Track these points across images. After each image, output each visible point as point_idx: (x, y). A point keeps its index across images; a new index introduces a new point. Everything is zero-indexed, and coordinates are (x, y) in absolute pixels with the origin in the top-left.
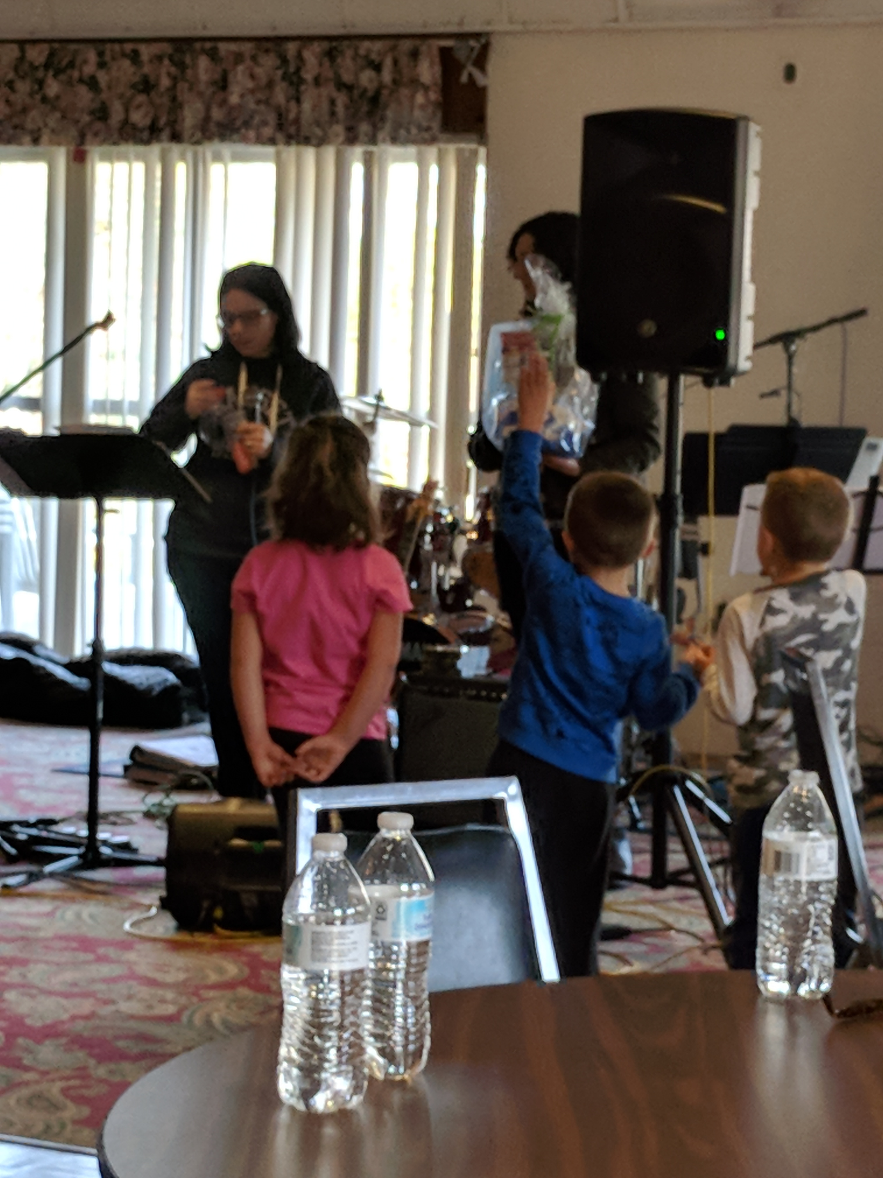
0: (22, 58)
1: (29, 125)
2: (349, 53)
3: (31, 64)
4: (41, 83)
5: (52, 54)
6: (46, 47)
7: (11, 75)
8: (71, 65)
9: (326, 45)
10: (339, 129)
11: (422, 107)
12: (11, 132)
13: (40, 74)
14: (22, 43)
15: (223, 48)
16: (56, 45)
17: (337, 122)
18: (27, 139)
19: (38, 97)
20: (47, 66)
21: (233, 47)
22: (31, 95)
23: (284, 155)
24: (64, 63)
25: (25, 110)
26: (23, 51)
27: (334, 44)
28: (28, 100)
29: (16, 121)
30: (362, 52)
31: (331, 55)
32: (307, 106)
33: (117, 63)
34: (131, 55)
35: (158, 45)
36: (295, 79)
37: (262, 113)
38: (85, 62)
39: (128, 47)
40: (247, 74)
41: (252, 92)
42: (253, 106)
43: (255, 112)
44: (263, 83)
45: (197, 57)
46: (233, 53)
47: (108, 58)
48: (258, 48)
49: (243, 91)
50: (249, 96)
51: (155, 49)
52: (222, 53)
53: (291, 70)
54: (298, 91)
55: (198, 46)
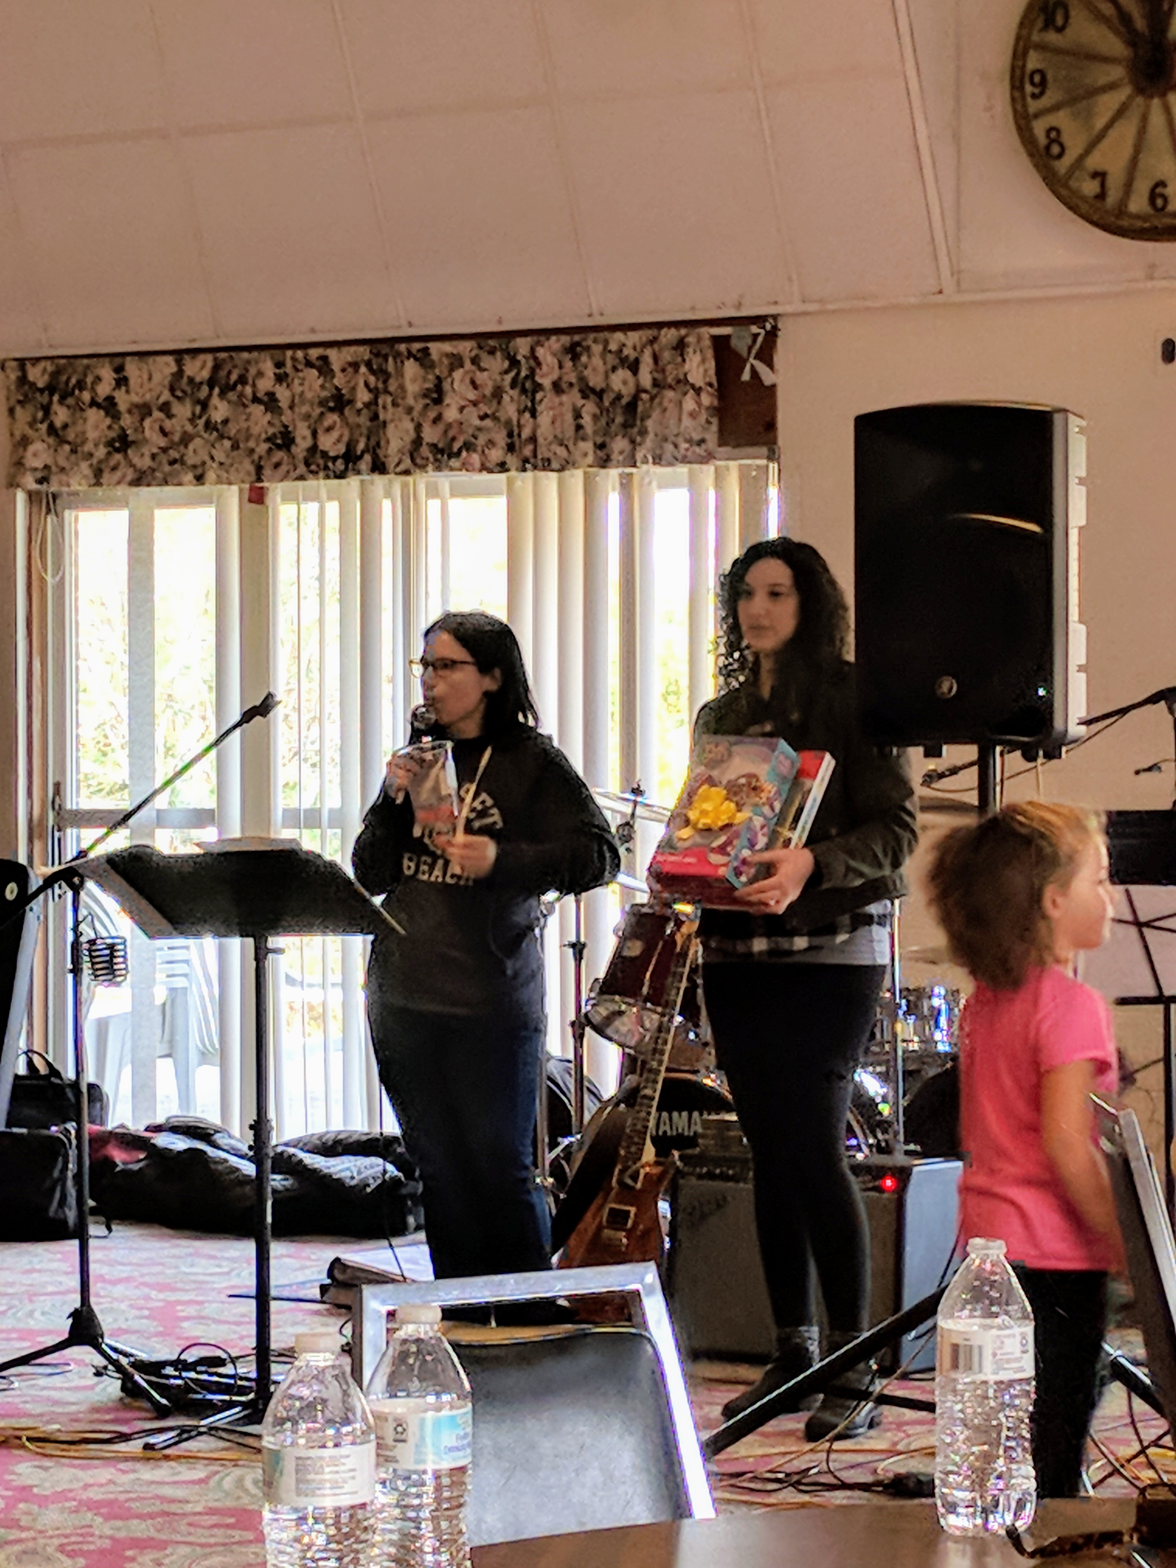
0: (180, 373)
1: (191, 459)
2: (597, 349)
3: (191, 380)
4: (204, 405)
5: (217, 367)
6: (209, 359)
7: (166, 396)
8: (242, 380)
9: (566, 340)
10: (587, 446)
11: (693, 415)
12: (167, 468)
13: (204, 391)
14: (179, 354)
15: (435, 348)
16: (223, 355)
17: (584, 439)
18: (189, 477)
19: (201, 422)
20: (211, 383)
21: (447, 347)
22: (192, 420)
23: (519, 483)
24: (234, 377)
25: (186, 439)
26: (179, 363)
27: (577, 338)
28: (189, 428)
29: (174, 454)
30: (613, 347)
31: (573, 352)
32: (544, 419)
33: (301, 374)
34: (318, 363)
35: (353, 349)
36: (528, 385)
37: (488, 430)
38: (260, 374)
39: (314, 353)
40: (468, 381)
41: (475, 404)
42: (477, 422)
43: (479, 429)
44: (488, 391)
45: (402, 362)
46: (447, 355)
47: (289, 368)
48: (480, 347)
49: (463, 403)
50: (470, 409)
51: (348, 354)
52: (435, 356)
53: (523, 373)
54: (533, 401)
55: (403, 347)
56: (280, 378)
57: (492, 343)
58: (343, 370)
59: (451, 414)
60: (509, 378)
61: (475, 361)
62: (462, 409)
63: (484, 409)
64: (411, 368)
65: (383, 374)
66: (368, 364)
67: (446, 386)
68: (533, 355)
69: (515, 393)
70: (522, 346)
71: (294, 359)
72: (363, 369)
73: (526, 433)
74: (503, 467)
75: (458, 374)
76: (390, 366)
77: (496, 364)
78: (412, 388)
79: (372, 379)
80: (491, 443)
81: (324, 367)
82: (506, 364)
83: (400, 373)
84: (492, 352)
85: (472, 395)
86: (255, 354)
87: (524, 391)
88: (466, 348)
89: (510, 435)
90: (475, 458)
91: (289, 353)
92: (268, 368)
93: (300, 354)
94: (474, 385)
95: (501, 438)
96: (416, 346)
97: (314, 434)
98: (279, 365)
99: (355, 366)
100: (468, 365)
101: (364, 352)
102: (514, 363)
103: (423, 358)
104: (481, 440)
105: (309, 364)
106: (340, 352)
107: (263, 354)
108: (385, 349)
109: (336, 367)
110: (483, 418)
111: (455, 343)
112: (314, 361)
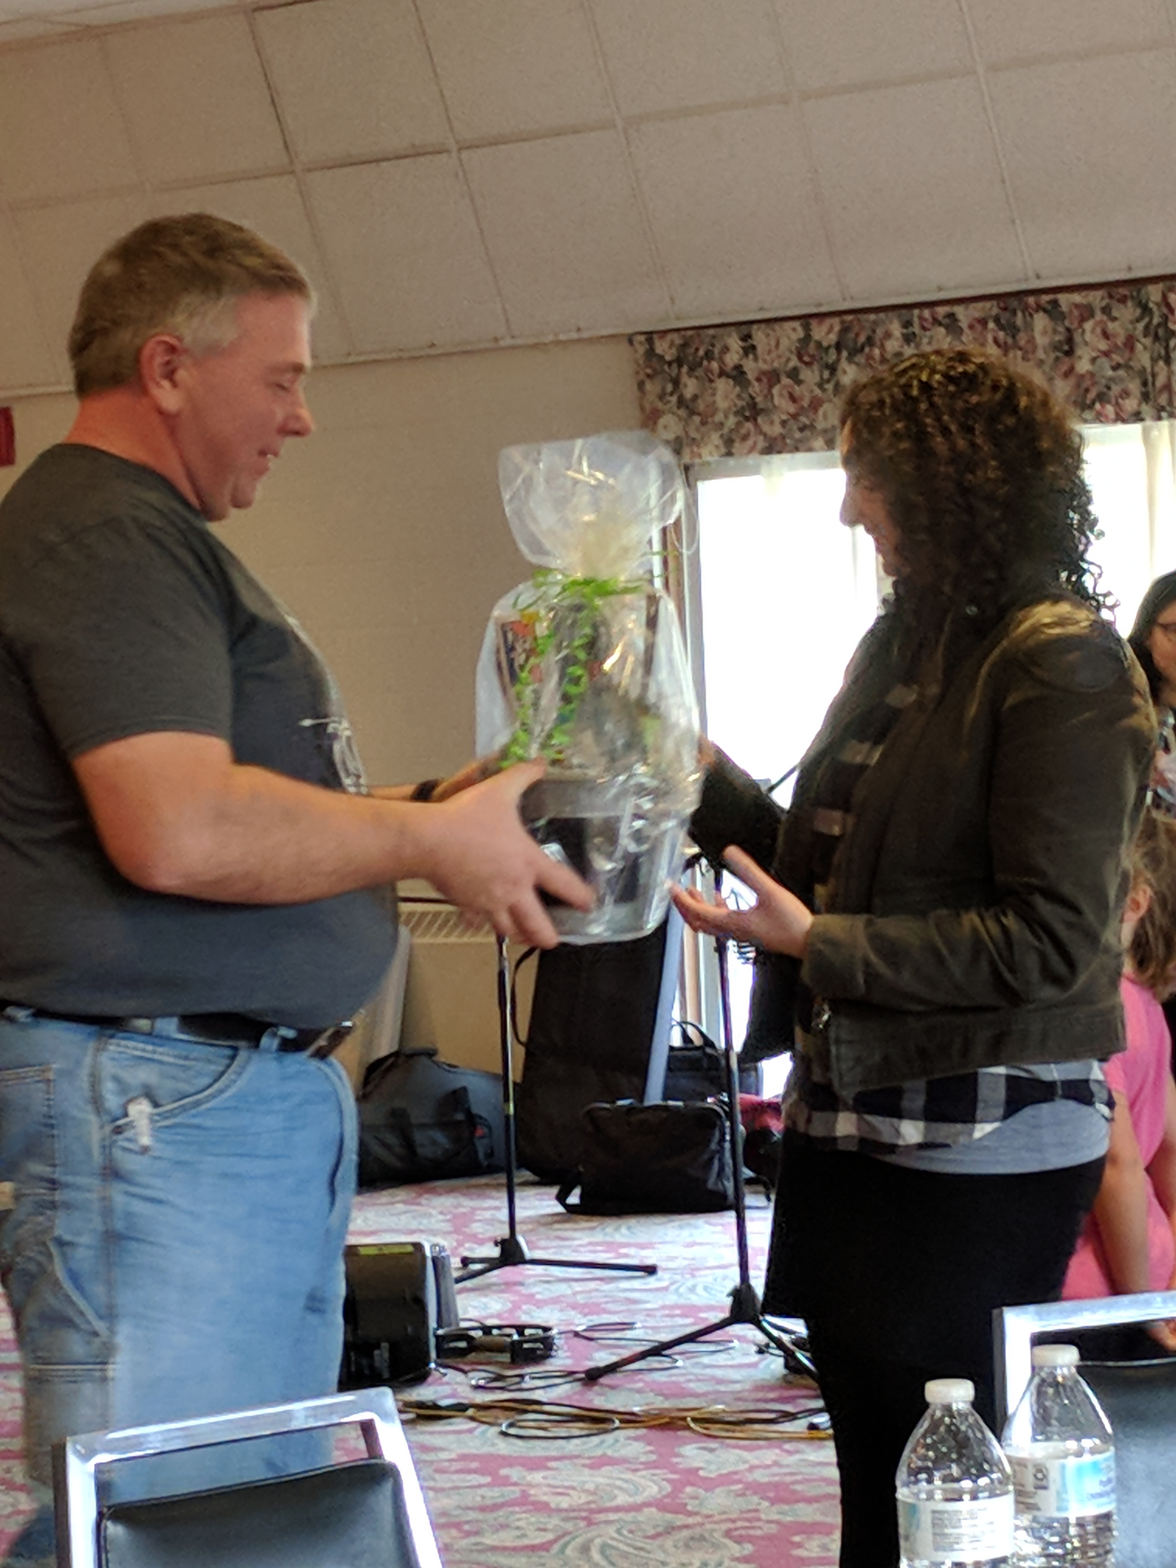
0: (808, 338)
1: (820, 425)
3: (819, 344)
4: (833, 369)
5: (845, 329)
6: (836, 322)
7: (794, 362)
8: (870, 341)
12: (798, 435)
13: (832, 356)
14: (806, 319)
15: (1065, 300)
16: (849, 318)
18: (819, 442)
19: (830, 387)
20: (838, 346)
21: (1077, 298)
22: (820, 386)
23: (1155, 433)
24: (862, 339)
25: (815, 405)
26: (807, 328)
28: (818, 392)
29: (804, 420)
33: (928, 333)
34: (947, 321)
35: (980, 305)
36: (1161, 332)
37: (1122, 380)
38: (888, 335)
39: (941, 311)
40: (1098, 330)
41: (1106, 354)
42: (1110, 373)
43: (1112, 379)
44: (1120, 341)
45: (1031, 315)
46: (1077, 306)
47: (916, 329)
48: (1111, 296)
49: (1094, 354)
50: (1104, 360)
51: (976, 310)
52: (1064, 308)
53: (1156, 320)
54: (1167, 348)
55: (1031, 300)
56: (908, 339)
57: (1123, 291)
58: (971, 327)
59: (1083, 366)
60: (1141, 326)
61: (1106, 310)
62: (1093, 360)
63: (1117, 358)
64: (1040, 321)
65: (1013, 330)
66: (997, 320)
67: (1077, 338)
68: (1165, 302)
69: (1148, 341)
70: (1154, 293)
71: (921, 318)
72: (991, 325)
73: (1161, 381)
74: (1137, 417)
75: (1088, 325)
76: (1019, 319)
77: (1127, 312)
78: (1041, 340)
79: (1001, 335)
80: (1126, 394)
81: (952, 324)
82: (1139, 311)
83: (1029, 327)
84: (1123, 300)
85: (1103, 345)
86: (882, 315)
87: (1156, 338)
88: (1096, 298)
89: (1145, 384)
90: (1110, 409)
91: (916, 312)
92: (896, 329)
93: (927, 313)
94: (1106, 335)
95: (1134, 387)
96: (1045, 298)
98: (907, 324)
99: (983, 322)
100: (1099, 316)
101: (992, 308)
102: (1146, 309)
103: (1053, 311)
104: (1116, 389)
105: (936, 322)
106: (966, 308)
107: (890, 314)
108: (1014, 303)
109: (964, 323)
110: (1115, 368)
111: (1084, 293)
112: (940, 318)
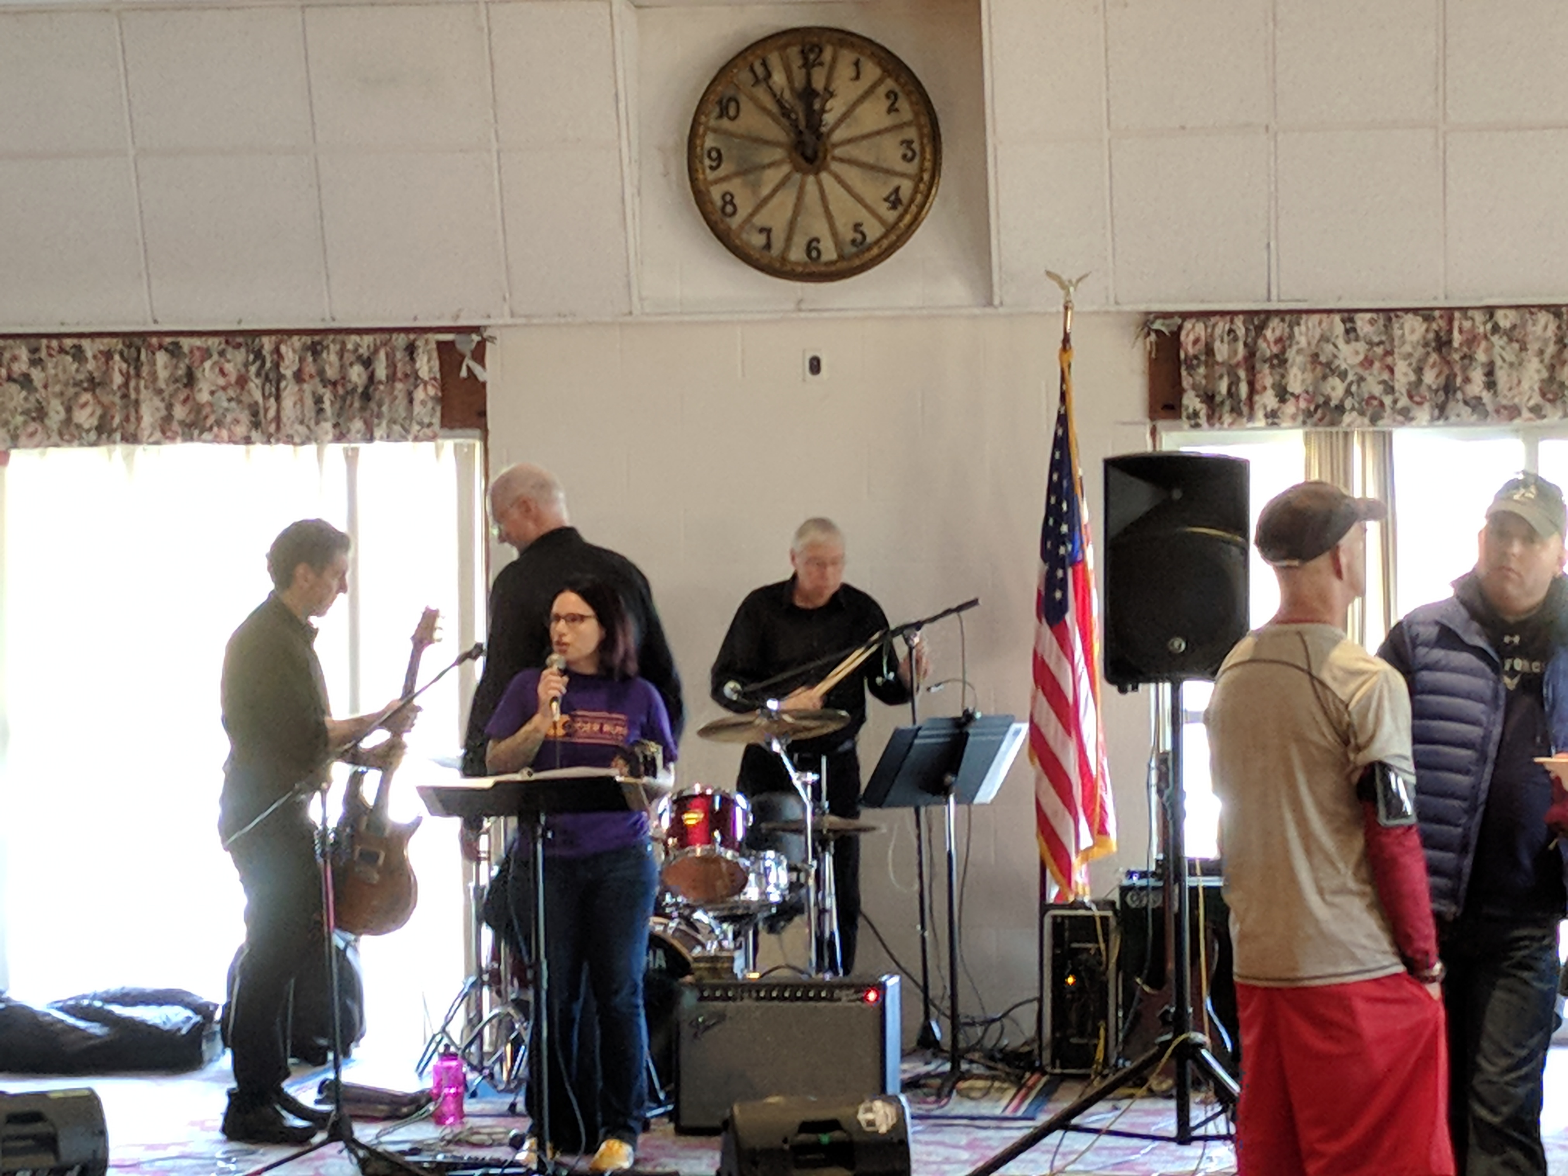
2: (334, 348)
9: (308, 340)
10: (328, 426)
15: (186, 343)
17: (324, 420)
21: (197, 342)
27: (317, 338)
30: (350, 346)
31: (315, 350)
32: (288, 403)
34: (73, 351)
35: (106, 340)
39: (68, 342)
42: (225, 404)
43: (227, 410)
47: (43, 354)
56: (35, 362)
57: (240, 340)
58: (96, 357)
59: (204, 397)
60: (253, 369)
61: (222, 353)
62: (212, 393)
63: (231, 393)
64: (161, 358)
65: (134, 362)
67: (198, 374)
68: (277, 351)
69: (258, 381)
70: (267, 343)
71: (48, 347)
72: (117, 357)
73: (271, 414)
74: (247, 440)
75: (207, 364)
76: (143, 355)
77: (241, 357)
78: (163, 374)
79: (123, 366)
80: (237, 421)
81: (78, 354)
82: (251, 356)
83: (152, 362)
84: (238, 346)
85: (221, 381)
86: (10, 342)
87: (267, 379)
88: (213, 343)
89: (256, 415)
90: (225, 433)
91: (44, 342)
92: (23, 354)
93: (55, 343)
94: (223, 374)
95: (244, 417)
96: (168, 340)
97: (69, 410)
98: (35, 350)
99: (108, 355)
100: (215, 357)
101: (117, 343)
102: (258, 356)
103: (174, 351)
111: (204, 339)
